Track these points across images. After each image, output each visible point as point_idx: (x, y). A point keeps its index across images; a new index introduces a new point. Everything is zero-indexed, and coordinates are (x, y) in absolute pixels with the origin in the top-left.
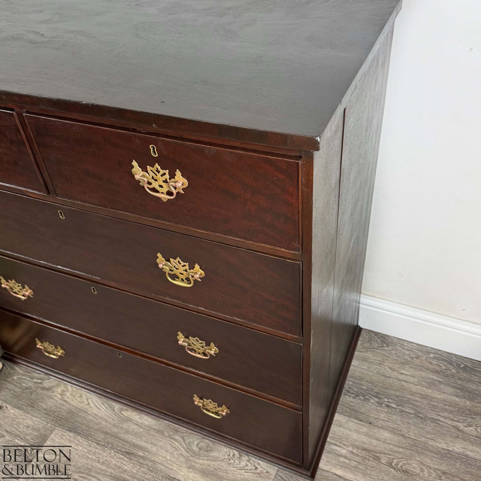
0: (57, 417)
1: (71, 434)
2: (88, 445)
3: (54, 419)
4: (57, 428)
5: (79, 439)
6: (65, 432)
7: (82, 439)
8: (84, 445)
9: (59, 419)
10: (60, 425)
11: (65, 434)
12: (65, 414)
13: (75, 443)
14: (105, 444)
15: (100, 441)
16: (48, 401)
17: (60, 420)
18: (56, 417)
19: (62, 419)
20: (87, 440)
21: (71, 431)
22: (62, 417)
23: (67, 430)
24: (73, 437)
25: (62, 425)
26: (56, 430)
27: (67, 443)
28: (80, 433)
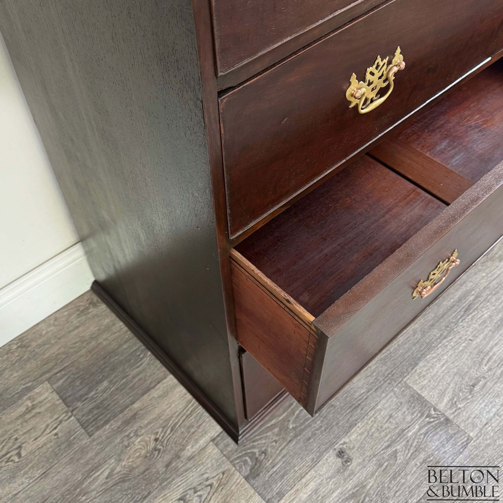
0: (386, 377)
1: (421, 364)
2: (443, 348)
3: (388, 381)
4: (405, 380)
5: (431, 357)
6: (416, 371)
7: (432, 354)
8: (442, 352)
9: (390, 375)
10: (401, 376)
11: (418, 371)
12: (385, 368)
13: (436, 362)
14: (447, 330)
15: (441, 335)
16: (355, 385)
17: (393, 375)
18: (387, 379)
19: (392, 371)
20: (436, 348)
21: (417, 364)
22: (389, 372)
23: (413, 369)
24: (426, 362)
25: (403, 373)
26: (408, 382)
27: (433, 371)
28: (423, 354)
